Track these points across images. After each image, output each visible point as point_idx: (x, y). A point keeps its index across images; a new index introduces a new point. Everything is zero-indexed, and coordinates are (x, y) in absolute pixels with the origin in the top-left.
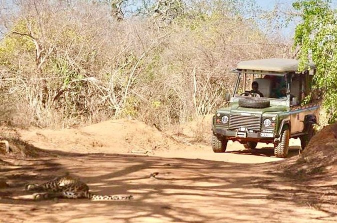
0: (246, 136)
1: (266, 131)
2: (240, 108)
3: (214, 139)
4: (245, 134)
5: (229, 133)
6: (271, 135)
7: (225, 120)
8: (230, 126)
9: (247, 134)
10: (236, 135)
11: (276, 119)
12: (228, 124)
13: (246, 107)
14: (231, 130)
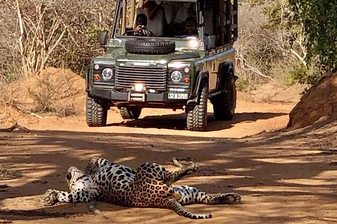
0: (146, 99)
1: (175, 90)
2: (129, 54)
3: (90, 106)
4: (143, 95)
5: (115, 95)
6: (184, 96)
7: (107, 75)
8: (117, 84)
9: (146, 95)
10: (129, 98)
11: (190, 70)
12: (112, 80)
13: (140, 53)
14: (119, 90)
